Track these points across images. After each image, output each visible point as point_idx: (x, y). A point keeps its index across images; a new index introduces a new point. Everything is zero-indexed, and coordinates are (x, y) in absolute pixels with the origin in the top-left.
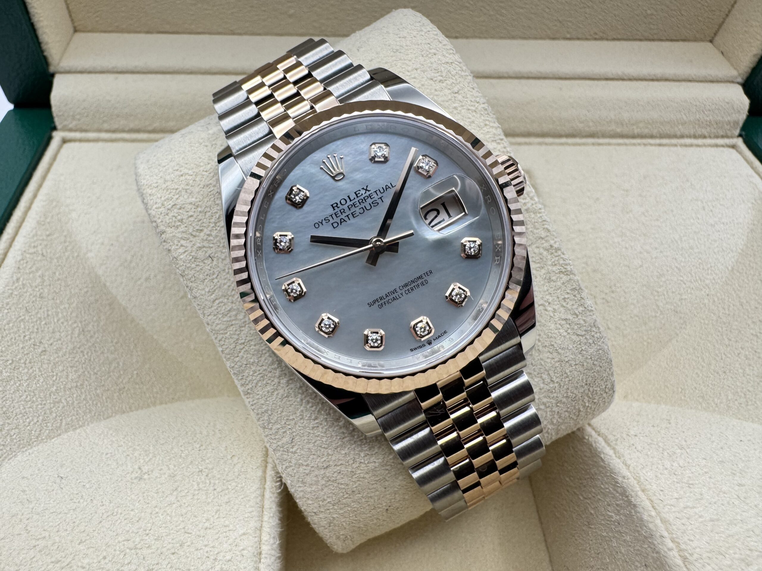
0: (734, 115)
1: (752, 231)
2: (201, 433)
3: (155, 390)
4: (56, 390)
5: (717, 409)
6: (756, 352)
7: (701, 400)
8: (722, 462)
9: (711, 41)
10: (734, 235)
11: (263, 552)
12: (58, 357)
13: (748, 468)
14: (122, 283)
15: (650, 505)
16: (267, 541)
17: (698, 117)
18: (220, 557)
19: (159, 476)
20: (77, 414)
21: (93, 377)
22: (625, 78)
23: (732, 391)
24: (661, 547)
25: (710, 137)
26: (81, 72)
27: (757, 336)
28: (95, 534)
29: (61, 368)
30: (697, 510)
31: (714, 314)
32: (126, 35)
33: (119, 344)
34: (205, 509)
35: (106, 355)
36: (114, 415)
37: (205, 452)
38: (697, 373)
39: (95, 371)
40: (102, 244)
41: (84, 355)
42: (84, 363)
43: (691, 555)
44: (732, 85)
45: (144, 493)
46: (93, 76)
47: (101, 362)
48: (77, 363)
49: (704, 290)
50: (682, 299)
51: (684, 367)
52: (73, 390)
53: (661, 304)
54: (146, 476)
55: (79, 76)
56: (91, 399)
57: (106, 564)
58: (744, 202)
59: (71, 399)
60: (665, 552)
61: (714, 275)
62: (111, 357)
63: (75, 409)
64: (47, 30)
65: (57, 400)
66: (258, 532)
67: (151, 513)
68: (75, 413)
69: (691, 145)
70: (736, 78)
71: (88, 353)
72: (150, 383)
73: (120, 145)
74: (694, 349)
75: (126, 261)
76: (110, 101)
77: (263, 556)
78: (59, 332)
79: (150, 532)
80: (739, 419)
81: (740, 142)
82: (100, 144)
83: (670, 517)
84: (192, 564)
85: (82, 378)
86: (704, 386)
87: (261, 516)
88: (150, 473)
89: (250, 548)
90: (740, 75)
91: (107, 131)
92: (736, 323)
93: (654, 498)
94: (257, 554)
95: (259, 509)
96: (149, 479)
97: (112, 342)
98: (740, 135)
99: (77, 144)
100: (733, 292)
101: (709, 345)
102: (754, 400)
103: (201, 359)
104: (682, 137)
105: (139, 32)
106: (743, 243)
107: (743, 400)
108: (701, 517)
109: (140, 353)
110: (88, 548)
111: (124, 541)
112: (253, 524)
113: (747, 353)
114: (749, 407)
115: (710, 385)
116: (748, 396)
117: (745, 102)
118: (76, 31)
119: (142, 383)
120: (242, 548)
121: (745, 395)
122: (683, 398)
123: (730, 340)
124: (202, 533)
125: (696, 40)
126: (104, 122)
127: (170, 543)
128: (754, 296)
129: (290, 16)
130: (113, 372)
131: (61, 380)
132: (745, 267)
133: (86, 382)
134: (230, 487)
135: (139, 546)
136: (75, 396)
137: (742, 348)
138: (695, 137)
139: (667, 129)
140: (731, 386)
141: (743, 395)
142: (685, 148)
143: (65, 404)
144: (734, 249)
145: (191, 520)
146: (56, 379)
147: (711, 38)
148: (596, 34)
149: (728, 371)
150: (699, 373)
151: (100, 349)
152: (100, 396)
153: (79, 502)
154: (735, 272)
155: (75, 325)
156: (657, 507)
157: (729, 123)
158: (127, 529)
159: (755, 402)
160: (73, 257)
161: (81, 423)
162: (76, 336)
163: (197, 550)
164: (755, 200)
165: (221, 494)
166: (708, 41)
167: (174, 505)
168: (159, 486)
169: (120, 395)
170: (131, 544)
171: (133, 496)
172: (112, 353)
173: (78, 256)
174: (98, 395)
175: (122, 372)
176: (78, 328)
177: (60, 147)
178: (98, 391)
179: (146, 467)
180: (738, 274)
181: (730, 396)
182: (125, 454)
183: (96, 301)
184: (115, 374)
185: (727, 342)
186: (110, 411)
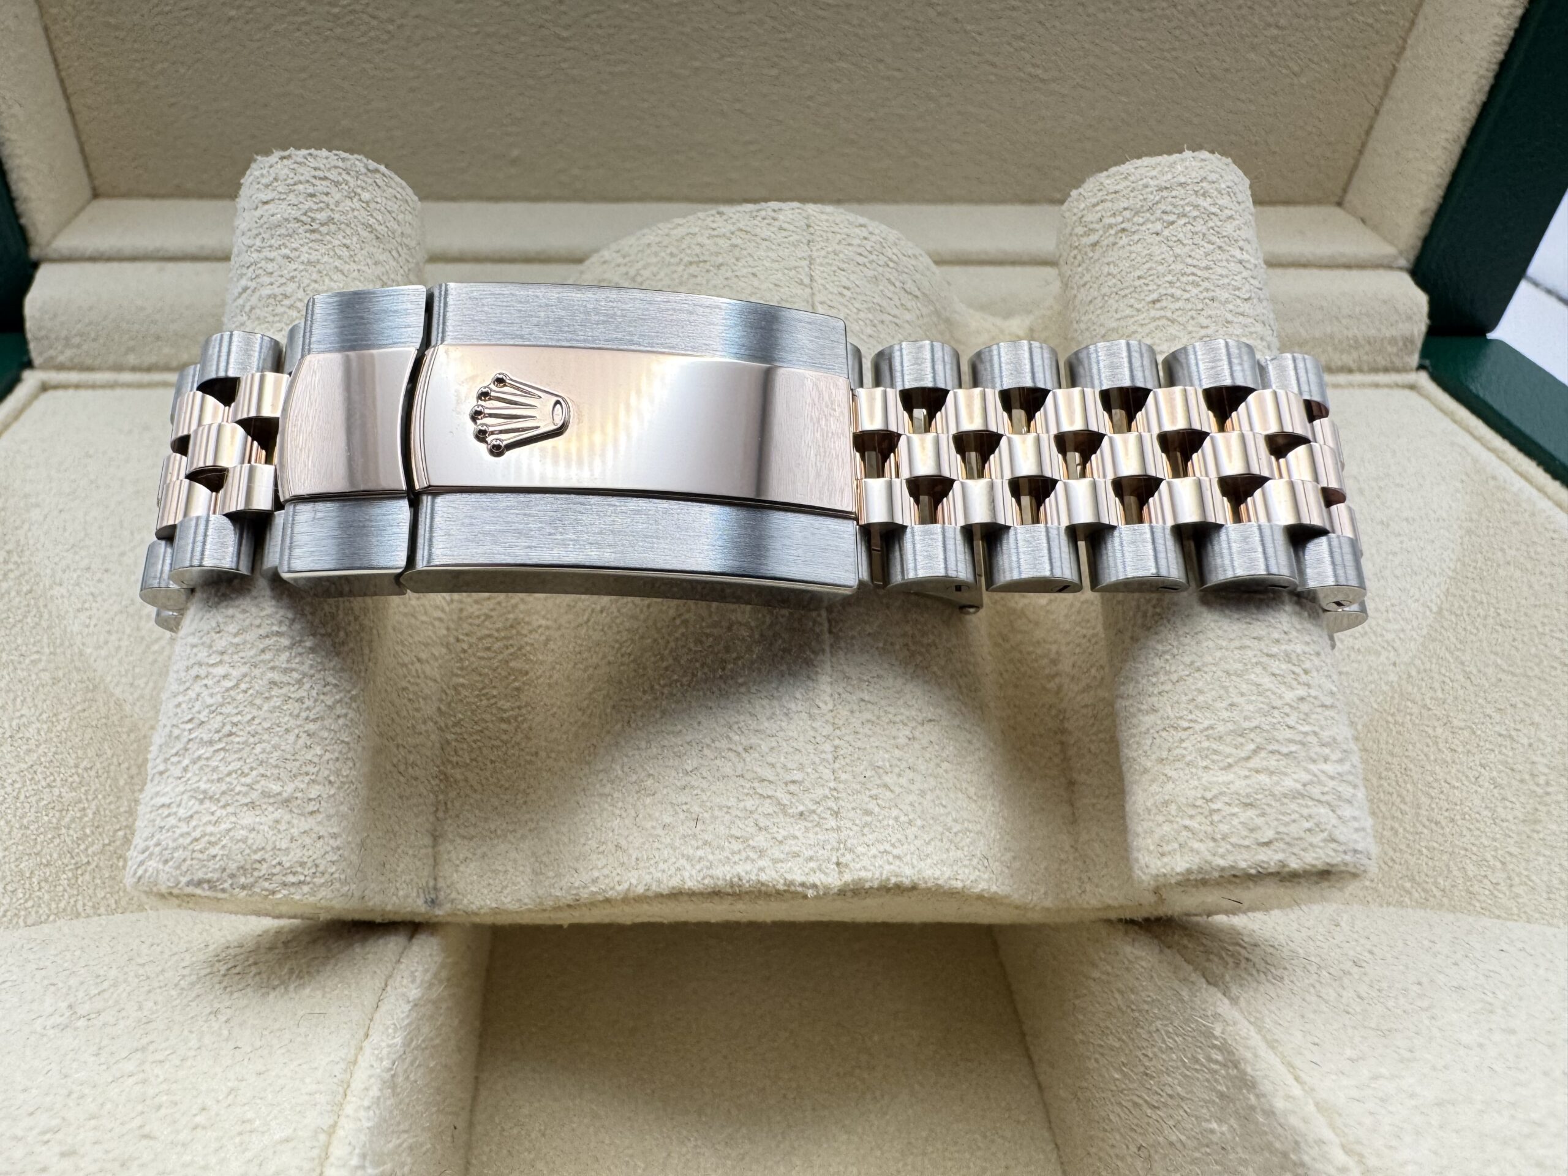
0: (1401, 326)
5: (1445, 900)
6: (1513, 770)
7: (1408, 885)
8: (1459, 988)
9: (1339, 204)
10: (1432, 541)
13: (1521, 999)
14: (119, 648)
15: (1289, 1074)
16: (341, 1159)
17: (1328, 330)
19: (112, 1022)
21: (17, 834)
23: (1474, 858)
25: (1361, 371)
26: (93, 259)
27: (1511, 737)
30: (1402, 1083)
31: (1414, 702)
33: (93, 773)
34: (205, 1086)
35: (56, 791)
36: (52, 918)
38: (1392, 828)
39: (25, 821)
40: (88, 569)
44: (1391, 272)
46: (115, 265)
47: (43, 803)
49: (1384, 654)
54: (81, 1023)
55: (89, 267)
58: (1444, 479)
62: (69, 796)
64: (28, 175)
66: (323, 1137)
70: (1397, 259)
76: (142, 309)
80: (1499, 917)
81: (1424, 379)
82: (118, 392)
83: (1339, 1099)
86: (1411, 854)
87: (339, 1104)
88: (92, 1016)
90: (1401, 253)
91: (135, 369)
92: (1462, 716)
93: (1296, 1061)
96: (87, 1027)
97: (76, 766)
98: (1421, 366)
99: (69, 393)
100: (1447, 654)
102: (1524, 873)
106: (1453, 557)
107: (1500, 876)
108: (1412, 1096)
113: (1495, 774)
114: (1516, 890)
115: (1425, 851)
116: (1509, 867)
117: (1421, 298)
118: (96, 194)
121: (1503, 863)
125: (1308, 202)
126: (131, 350)
128: (1493, 657)
130: (68, 827)
132: (1466, 602)
137: (1482, 766)
140: (1469, 846)
141: (1499, 865)
144: (1437, 570)
147: (1337, 198)
149: (1458, 817)
150: (1397, 825)
152: (28, 874)
154: (1446, 613)
156: (1307, 1079)
157: (1394, 341)
160: (18, 593)
165: (250, 1056)
166: (1333, 204)
169: (76, 877)
172: (72, 789)
173: (30, 591)
174: (21, 873)
175: (88, 831)
177: (34, 397)
179: (87, 1006)
180: (1453, 618)
181: (1471, 870)
182: (46, 982)
183: (56, 681)
184: (71, 832)
185: (1448, 755)
186: (44, 909)
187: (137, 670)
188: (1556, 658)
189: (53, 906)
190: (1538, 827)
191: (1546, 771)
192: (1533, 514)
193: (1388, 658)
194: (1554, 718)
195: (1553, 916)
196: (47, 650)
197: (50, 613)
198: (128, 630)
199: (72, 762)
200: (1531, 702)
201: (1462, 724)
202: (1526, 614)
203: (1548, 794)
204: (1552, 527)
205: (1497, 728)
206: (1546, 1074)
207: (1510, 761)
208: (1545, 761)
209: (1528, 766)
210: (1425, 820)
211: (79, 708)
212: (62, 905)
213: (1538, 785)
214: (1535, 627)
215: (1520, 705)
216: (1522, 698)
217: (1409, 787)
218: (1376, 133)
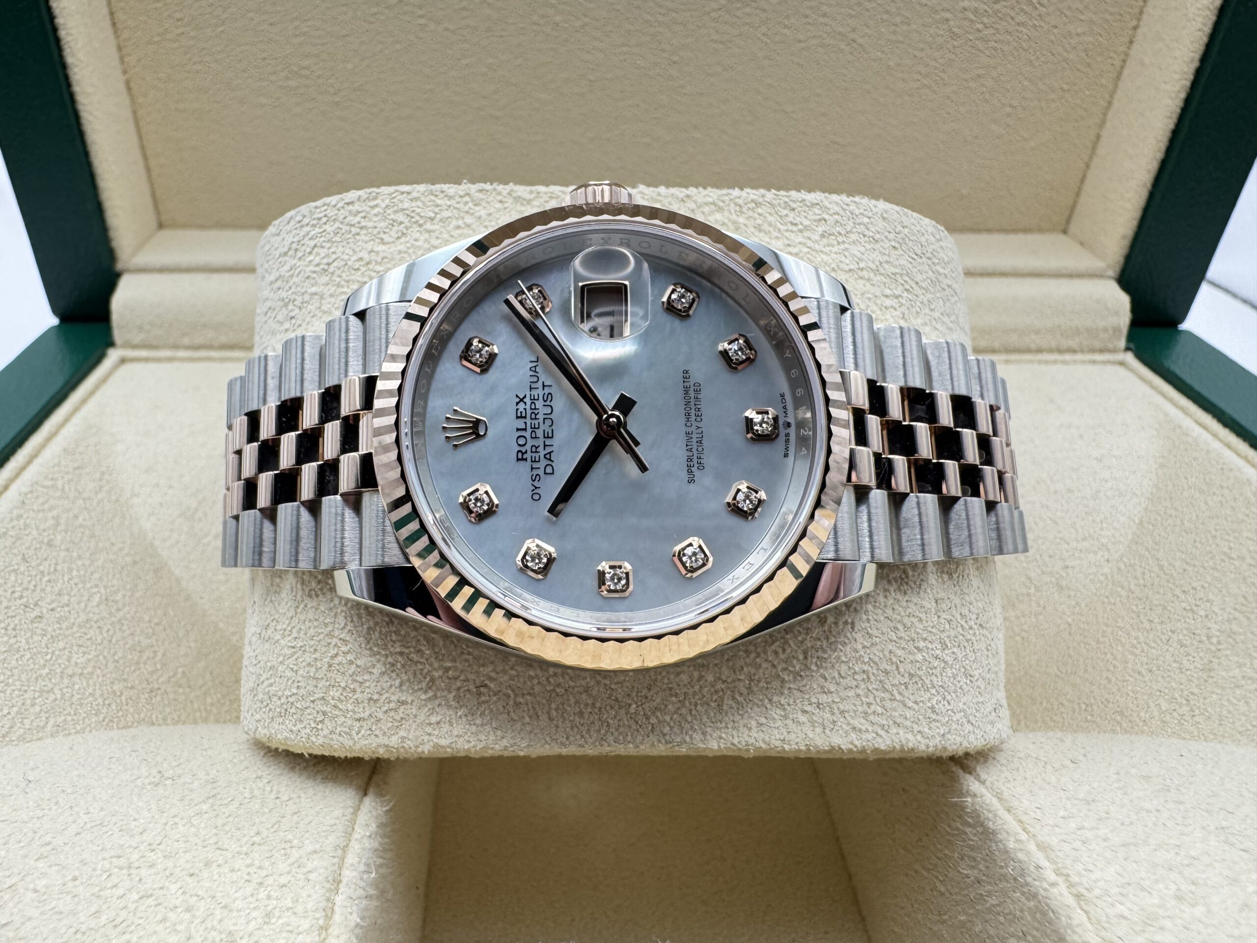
0: (1111, 319)
1: (1162, 466)
3: (209, 700)
4: (47, 674)
5: (1145, 728)
6: (1194, 634)
7: (1119, 718)
8: (1146, 776)
9: (1065, 232)
11: (344, 880)
12: (60, 629)
13: (1191, 784)
14: (178, 542)
15: (1019, 828)
16: (352, 865)
17: (1056, 322)
18: (270, 881)
19: (189, 781)
20: (75, 714)
21: (111, 666)
23: (1166, 697)
24: (1038, 884)
25: (1082, 351)
26: (160, 270)
27: (1192, 610)
28: (67, 848)
29: (61, 644)
30: (1099, 832)
31: (1122, 588)
33: (161, 627)
34: (257, 820)
35: (137, 638)
36: (136, 724)
38: (1107, 678)
39: (116, 658)
41: (101, 633)
42: (100, 644)
43: (1090, 890)
44: (1102, 280)
47: (128, 646)
48: (89, 643)
50: (1067, 567)
51: (1086, 671)
52: (76, 679)
53: (1033, 575)
54: (169, 782)
56: (102, 695)
57: (75, 887)
58: (1143, 428)
59: (69, 690)
60: (1045, 890)
62: (145, 642)
63: (73, 706)
64: (119, 212)
65: (46, 688)
66: (340, 852)
67: (166, 824)
68: (72, 712)
69: (1055, 362)
70: (1107, 270)
71: (108, 630)
72: (204, 689)
74: (1098, 642)
75: (189, 509)
76: (195, 306)
77: (343, 884)
78: (69, 595)
79: (160, 847)
80: (1184, 738)
81: (1130, 357)
82: (176, 364)
83: (1054, 841)
84: (221, 889)
85: (92, 664)
86: (1121, 696)
87: (350, 832)
88: (176, 778)
89: (322, 871)
90: (1110, 266)
91: (189, 348)
92: (1158, 596)
93: (1024, 818)
94: (333, 880)
95: (347, 823)
96: (173, 784)
97: (150, 622)
98: (1127, 349)
99: (141, 364)
100: (1147, 553)
101: (1120, 633)
102: (1203, 706)
104: (1040, 351)
106: (1151, 483)
107: (1185, 709)
108: (1106, 840)
109: (192, 645)
110: (51, 866)
111: (111, 857)
112: (333, 840)
113: (1181, 637)
114: (1197, 719)
115: (1130, 693)
116: (1192, 703)
117: (1124, 299)
118: (162, 226)
119: (189, 687)
120: (308, 870)
121: (1187, 700)
122: (1089, 718)
123: (1151, 621)
124: (244, 849)
125: (1040, 230)
126: (186, 334)
127: (187, 862)
128: (1179, 554)
130: (145, 664)
131: (60, 661)
132: (1160, 515)
133: (99, 671)
134: (304, 794)
135: (136, 865)
136: (77, 687)
137: (1173, 632)
138: (1059, 351)
139: (1014, 340)
140: (1162, 689)
141: (1184, 702)
142: (1045, 366)
143: (59, 696)
144: (1139, 492)
145: (230, 834)
146: (51, 659)
147: (1063, 229)
149: (1155, 669)
150: (1110, 676)
151: (129, 628)
152: (118, 694)
153: (49, 810)
154: (1145, 524)
155: (95, 590)
156: (1031, 830)
157: (1105, 330)
158: (121, 842)
159: (1206, 710)
160: (109, 501)
161: (78, 728)
162: (95, 604)
163: (233, 871)
164: (1161, 425)
165: (287, 802)
166: (1059, 232)
168: (188, 793)
169: (151, 698)
170: (122, 862)
171: (140, 804)
172: (147, 637)
173: (117, 500)
174: (114, 692)
175: (159, 666)
176: (98, 595)
177: (116, 367)
178: (115, 687)
179: (170, 773)
180: (1151, 527)
181: (1165, 705)
182: (140, 758)
183: (135, 563)
184: (147, 666)
185: (1147, 625)
186: (130, 718)
188: (1225, 554)
189: (136, 716)
190: (1212, 674)
191: (1218, 634)
192: (1208, 452)
193: (1103, 556)
194: (1224, 596)
195: (1224, 737)
197: (131, 516)
198: (185, 529)
199: (146, 618)
200: (1206, 585)
201: (1157, 603)
202: (1203, 523)
203: (1219, 650)
204: (1220, 461)
205: (1184, 605)
207: (1192, 627)
208: (1217, 627)
209: (1205, 631)
210: (1130, 671)
211: (152, 582)
212: (142, 716)
213: (1212, 644)
214: (1210, 532)
215: (1199, 588)
216: (1200, 583)
217: (1119, 648)
218: (1088, 181)
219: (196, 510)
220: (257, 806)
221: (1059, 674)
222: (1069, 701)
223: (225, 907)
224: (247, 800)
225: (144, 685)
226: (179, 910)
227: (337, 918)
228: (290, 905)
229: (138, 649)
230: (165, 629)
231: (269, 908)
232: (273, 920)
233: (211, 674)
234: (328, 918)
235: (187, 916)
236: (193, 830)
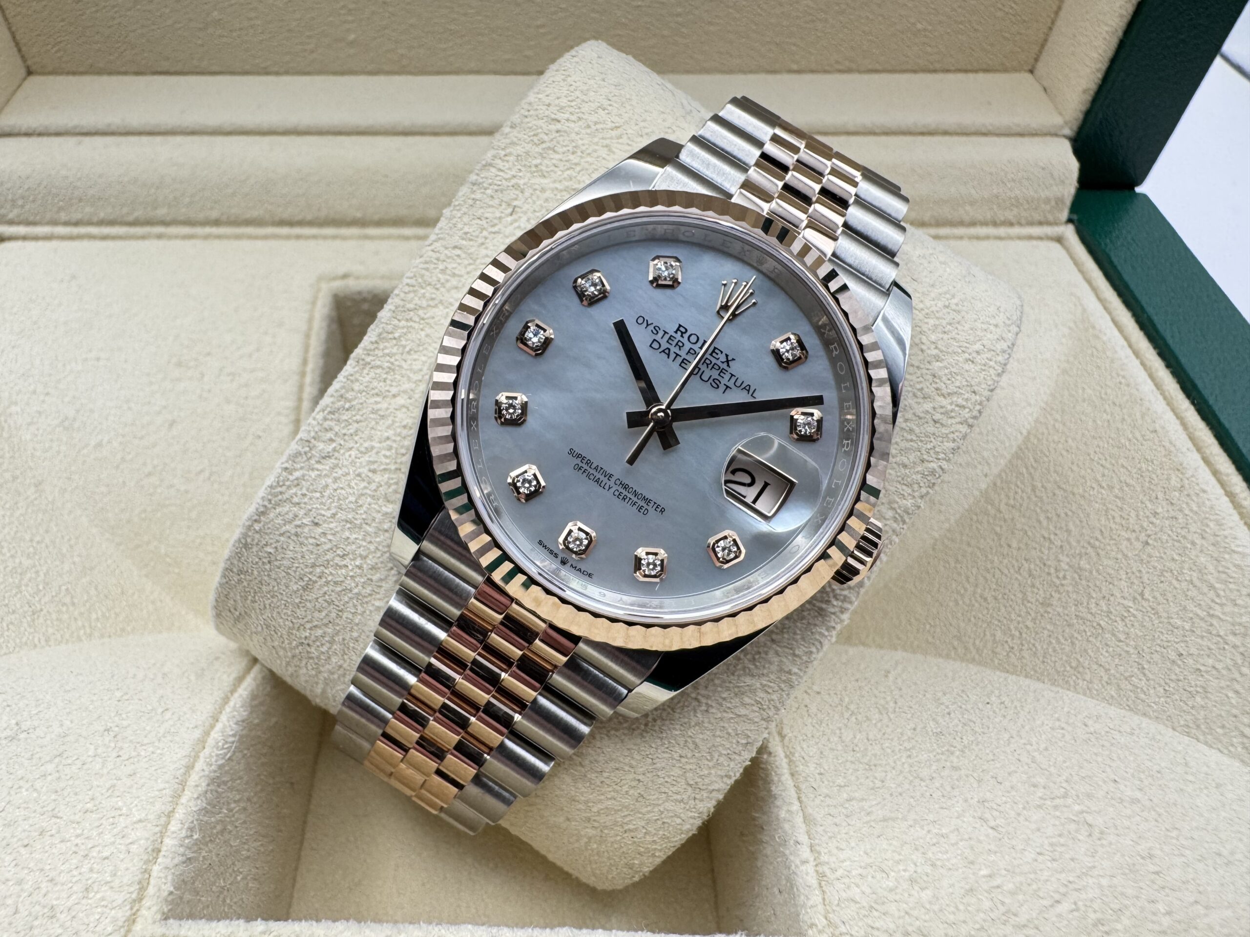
0: (1055, 188)
2: (135, 676)
3: (94, 616)
5: (977, 656)
6: (1045, 565)
7: (956, 643)
9: (1031, 71)
10: (1034, 378)
11: (164, 849)
13: (978, 744)
14: (58, 452)
15: (795, 796)
16: (173, 832)
17: (995, 191)
18: (94, 853)
19: (42, 735)
22: (877, 131)
24: (792, 858)
25: (1020, 224)
26: (27, 134)
27: (1050, 539)
30: (866, 805)
32: (105, 79)
33: (43, 545)
34: (95, 783)
36: (17, 649)
37: (127, 702)
40: (34, 392)
43: (834, 870)
44: (1056, 139)
45: (11, 759)
46: (45, 140)
49: (980, 467)
54: (23, 736)
55: (24, 140)
58: (1056, 326)
60: (797, 866)
61: (998, 443)
62: (27, 563)
66: (165, 819)
69: (987, 238)
70: (1062, 127)
72: (87, 605)
73: (85, 243)
75: (67, 418)
76: (67, 177)
77: (162, 853)
80: (1007, 671)
81: (1070, 232)
82: (54, 243)
83: (820, 814)
84: (50, 861)
87: (177, 796)
88: (30, 731)
89: (143, 842)
90: (1066, 123)
91: (66, 224)
92: (1023, 520)
93: (803, 786)
94: (153, 850)
95: (176, 786)
96: (26, 739)
97: (31, 540)
98: (1070, 221)
99: (19, 243)
100: (1024, 470)
102: (1032, 641)
103: (177, 570)
104: (973, 224)
105: (125, 73)
106: (1048, 392)
107: (1016, 642)
109: (77, 559)
112: (159, 807)
113: (1032, 567)
114: (1023, 653)
115: (972, 619)
117: (1074, 165)
118: (30, 73)
119: (73, 604)
120: (130, 841)
121: (1021, 634)
122: (930, 639)
123: (1009, 546)
124: (77, 818)
125: (1004, 69)
126: (60, 209)
127: (24, 831)
129: (351, 44)
130: (27, 585)
132: (1048, 428)
134: (143, 753)
137: (1026, 560)
138: (995, 224)
139: (946, 212)
140: (1002, 619)
141: (1017, 634)
142: (975, 242)
144: (1034, 401)
145: (67, 799)
147: (1030, 67)
148: (837, 62)
149: (1000, 597)
150: (959, 599)
151: (9, 551)
154: (1032, 438)
156: (804, 799)
157: (1047, 201)
159: (1034, 646)
163: (62, 841)
164: (1075, 323)
165: (126, 762)
166: (1025, 71)
167: (49, 778)
168: (38, 749)
169: (33, 620)
172: (29, 557)
175: (41, 587)
179: (28, 723)
181: (999, 634)
183: (15, 478)
184: (29, 589)
185: (1005, 550)
186: (11, 645)
187: (73, 468)
188: (1097, 481)
189: (18, 641)
190: (1049, 609)
191: (1067, 567)
192: (1112, 361)
193: (982, 471)
194: (1083, 527)
195: (1042, 675)
196: (7, 455)
197: (9, 426)
198: (65, 439)
199: (28, 537)
200: (1070, 513)
201: (1021, 526)
202: (1085, 444)
203: (1062, 585)
204: (1122, 373)
205: (1044, 532)
206: (966, 801)
207: (1045, 558)
208: (1068, 560)
209: (1056, 563)
211: (33, 497)
212: (24, 640)
213: (1058, 577)
214: (1089, 455)
215: (1063, 515)
216: (1066, 510)
217: (974, 571)
218: (1062, 14)
219: (75, 419)
220: (98, 766)
221: (914, 590)
222: (916, 620)
223: (52, 880)
224: (90, 759)
225: (26, 608)
226: (11, 883)
227: (151, 890)
228: (109, 879)
229: (19, 571)
230: (47, 547)
231: (90, 882)
232: (91, 895)
233: (96, 589)
234: (142, 889)
235: (18, 888)
236: (35, 795)
